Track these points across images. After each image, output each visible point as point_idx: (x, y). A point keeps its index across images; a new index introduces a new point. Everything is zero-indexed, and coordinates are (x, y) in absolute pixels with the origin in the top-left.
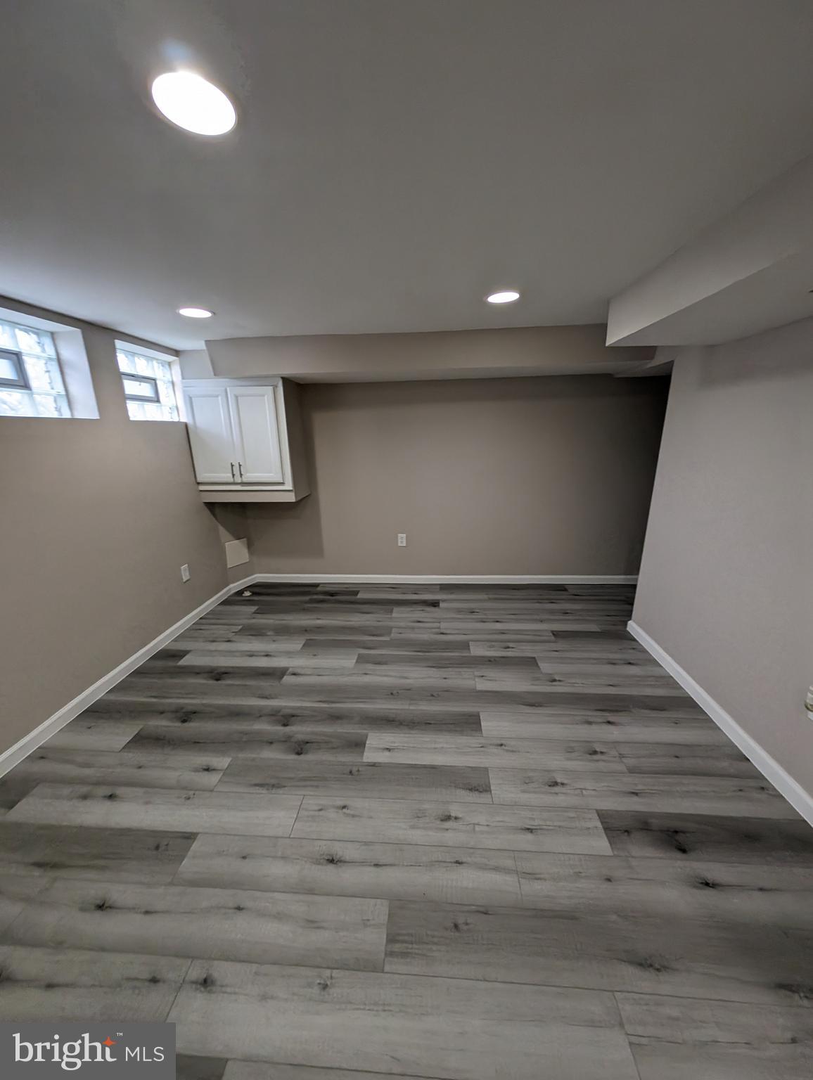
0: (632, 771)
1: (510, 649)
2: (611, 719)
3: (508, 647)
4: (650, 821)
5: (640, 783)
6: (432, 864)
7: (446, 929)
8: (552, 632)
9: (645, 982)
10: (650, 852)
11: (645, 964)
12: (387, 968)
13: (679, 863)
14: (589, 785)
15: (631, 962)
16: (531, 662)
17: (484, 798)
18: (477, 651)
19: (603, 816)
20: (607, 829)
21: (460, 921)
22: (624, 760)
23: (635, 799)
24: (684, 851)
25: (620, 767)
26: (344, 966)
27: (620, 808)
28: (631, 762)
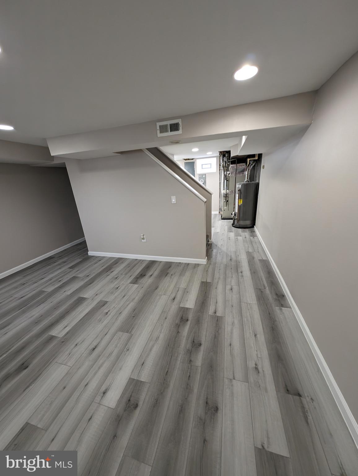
0: (126, 274)
1: (62, 281)
2: (111, 271)
3: (60, 281)
4: (137, 277)
5: (129, 274)
6: (116, 319)
7: (133, 319)
8: (69, 268)
9: (158, 290)
10: (142, 280)
11: (156, 289)
12: (133, 334)
13: (146, 277)
14: (123, 282)
15: (155, 290)
16: (74, 278)
17: (108, 304)
18: (50, 289)
19: (131, 283)
20: (134, 283)
21: (133, 315)
22: (123, 274)
23: (132, 277)
24: (145, 275)
25: (123, 276)
26: (126, 344)
27: (131, 280)
28: (124, 273)
